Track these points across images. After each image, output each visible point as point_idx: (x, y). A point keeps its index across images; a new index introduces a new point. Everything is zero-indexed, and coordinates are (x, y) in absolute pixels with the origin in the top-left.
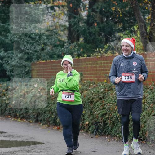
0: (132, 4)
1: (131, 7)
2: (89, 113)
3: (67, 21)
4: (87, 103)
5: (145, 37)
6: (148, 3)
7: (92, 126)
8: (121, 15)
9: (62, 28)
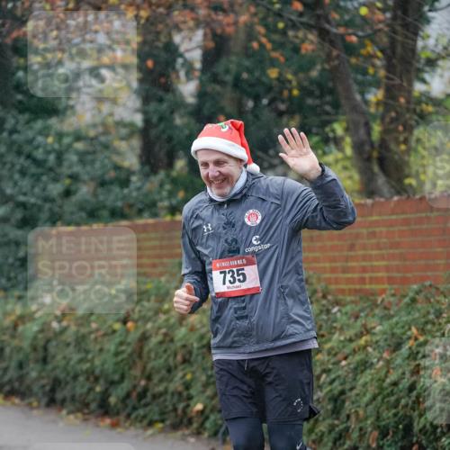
0: (329, 58)
1: (327, 66)
2: (204, 378)
3: (137, 111)
4: (198, 348)
5: (365, 156)
6: (374, 56)
7: (212, 417)
8: (295, 92)
9: (124, 131)
